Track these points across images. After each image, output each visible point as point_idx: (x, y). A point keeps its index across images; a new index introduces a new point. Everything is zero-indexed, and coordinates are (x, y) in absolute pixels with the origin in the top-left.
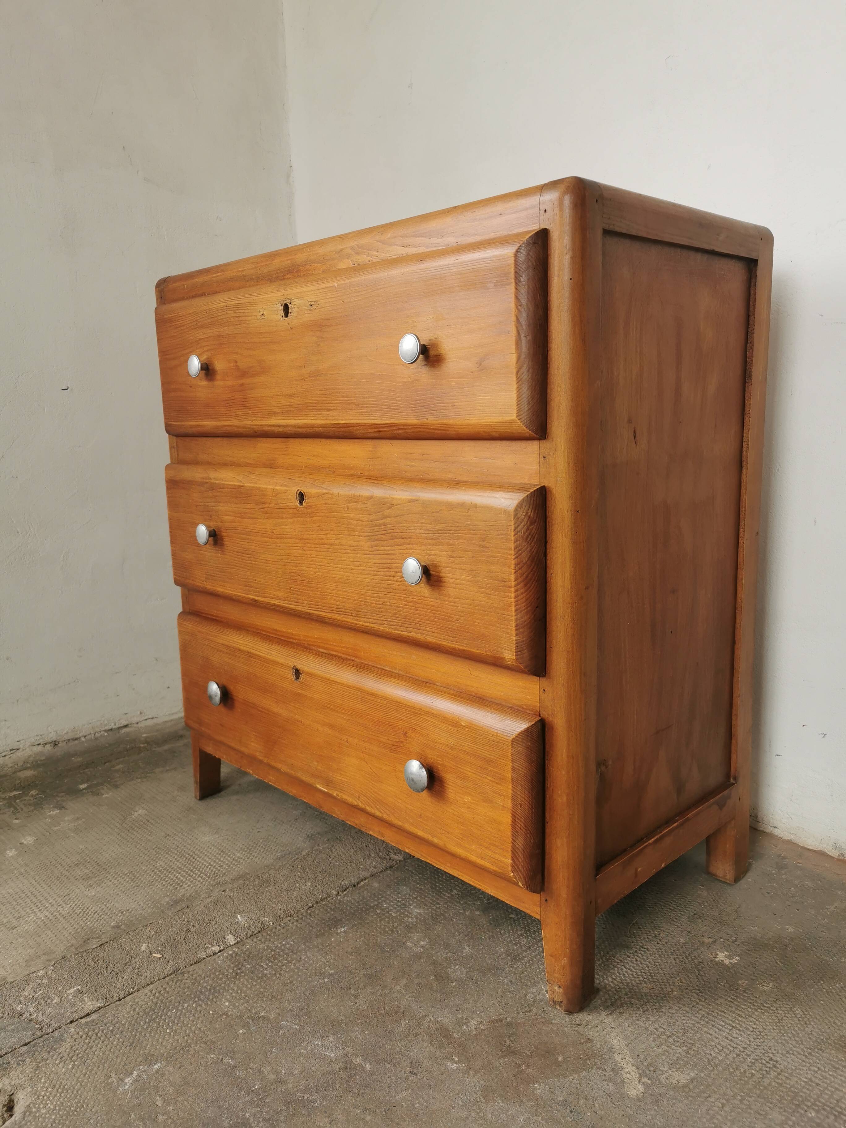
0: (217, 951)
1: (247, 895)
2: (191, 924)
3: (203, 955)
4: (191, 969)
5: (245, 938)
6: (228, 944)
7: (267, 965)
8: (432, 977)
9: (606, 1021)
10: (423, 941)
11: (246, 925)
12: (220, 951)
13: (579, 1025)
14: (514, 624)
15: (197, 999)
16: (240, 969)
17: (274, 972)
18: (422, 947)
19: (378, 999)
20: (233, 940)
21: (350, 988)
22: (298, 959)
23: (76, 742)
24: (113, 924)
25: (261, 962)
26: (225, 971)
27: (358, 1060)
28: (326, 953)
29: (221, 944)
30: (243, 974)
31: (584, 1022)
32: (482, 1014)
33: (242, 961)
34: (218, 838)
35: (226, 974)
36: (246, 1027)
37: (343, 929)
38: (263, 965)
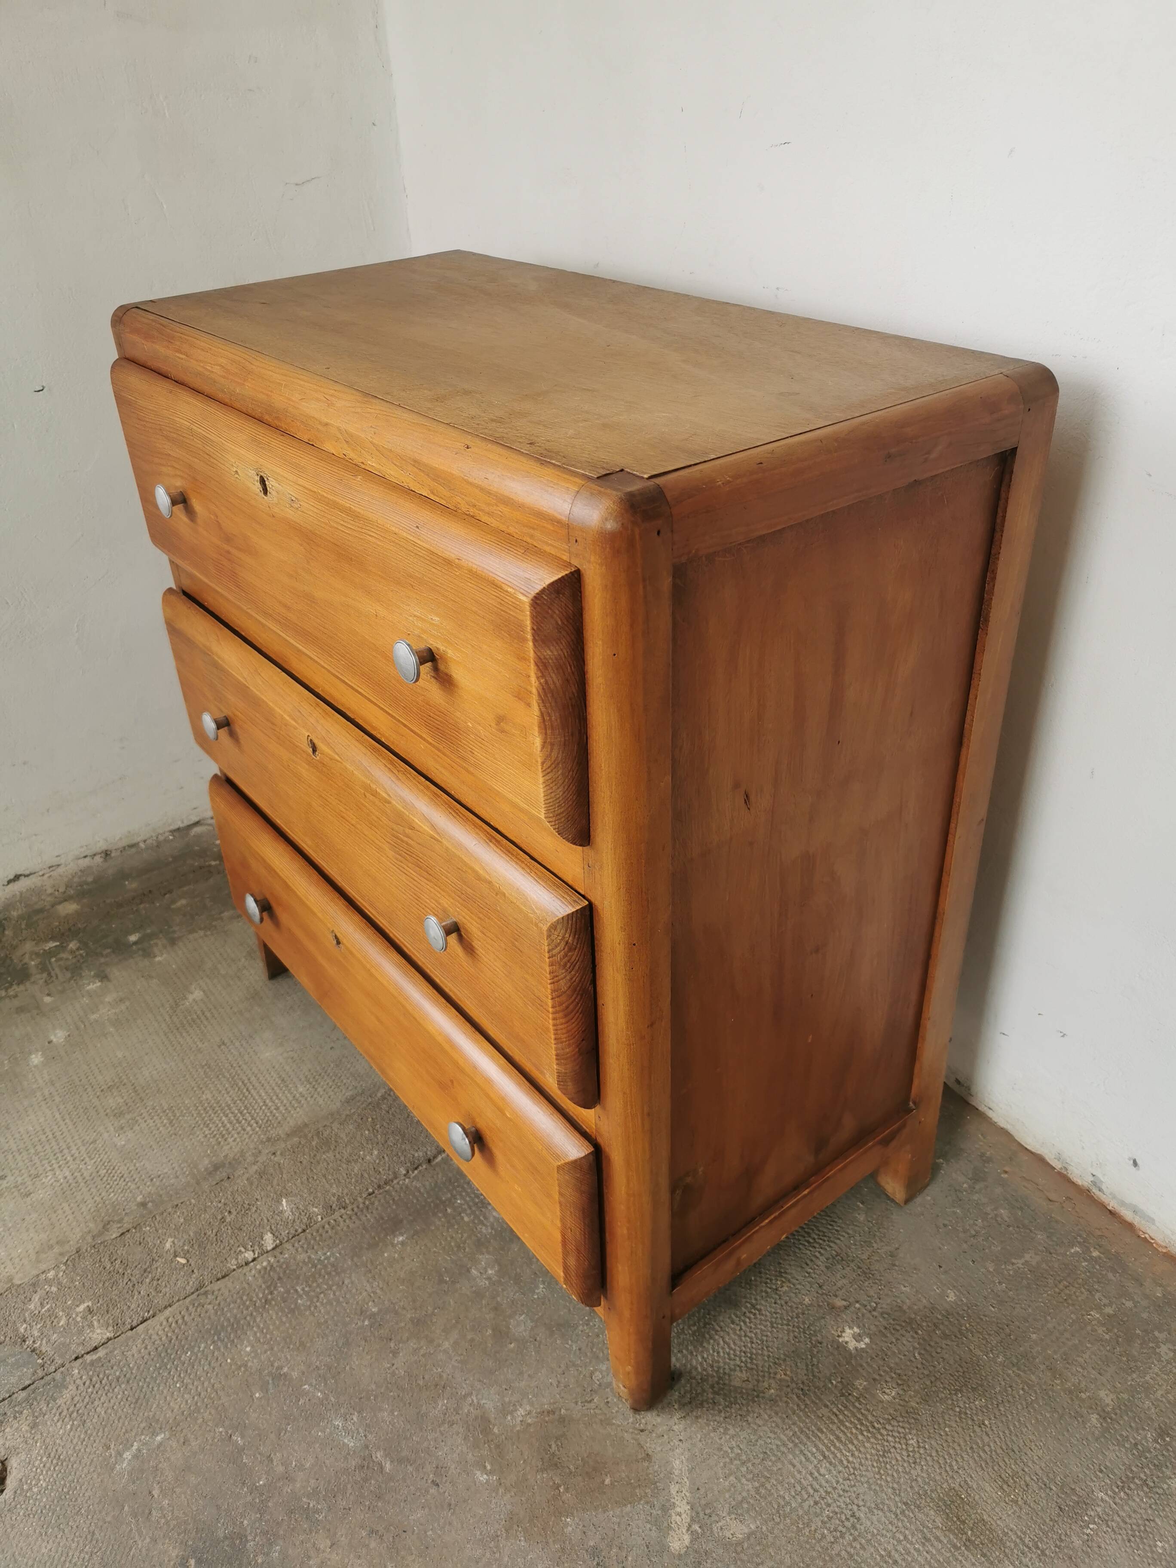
0: (250, 1260)
1: (299, 1164)
2: (228, 1209)
3: (232, 1264)
4: (216, 1286)
5: (286, 1239)
6: (264, 1248)
7: (303, 1289)
8: (490, 1332)
9: (676, 1428)
10: (492, 1269)
11: (290, 1218)
12: (254, 1260)
13: (642, 1431)
14: (554, 1052)
15: (216, 1338)
16: (271, 1293)
17: (308, 1303)
18: (489, 1278)
19: (420, 1361)
20: (271, 1242)
21: (391, 1339)
22: (341, 1283)
23: (133, 850)
24: (139, 1199)
25: (297, 1284)
26: (254, 1295)
27: (379, 1455)
28: (374, 1278)
29: (256, 1247)
30: (273, 1303)
31: (649, 1427)
32: (534, 1399)
33: (276, 1279)
34: (281, 1054)
35: (254, 1299)
36: (264, 1388)
37: (401, 1239)
38: (299, 1289)
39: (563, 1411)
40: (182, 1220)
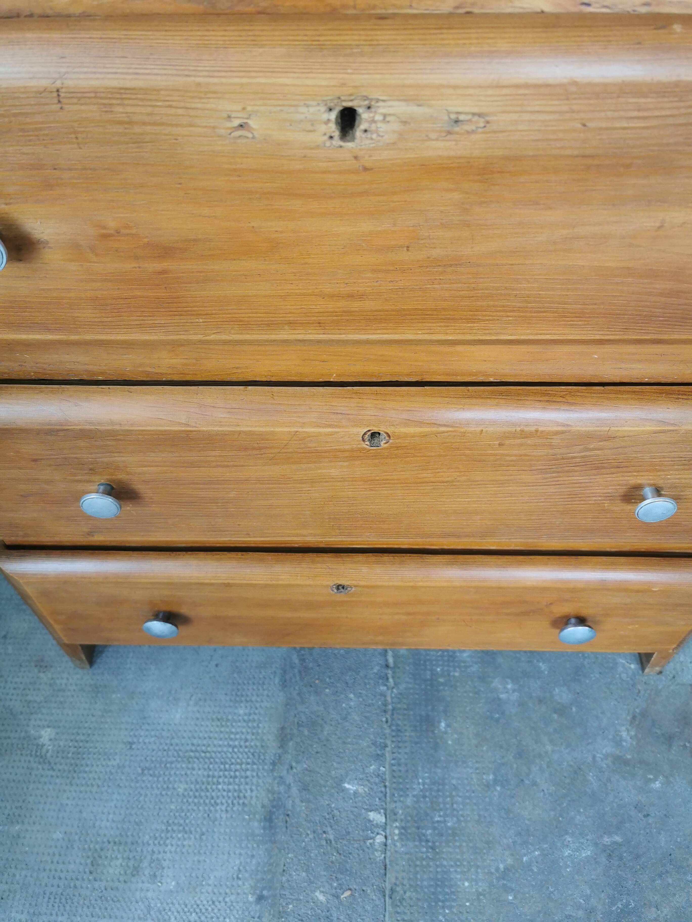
0: (384, 840)
1: (318, 755)
2: (320, 832)
3: (378, 856)
4: (390, 879)
5: (383, 804)
6: (381, 824)
7: (440, 816)
8: (555, 716)
10: (508, 684)
11: (365, 790)
12: (386, 837)
15: (440, 904)
16: (427, 841)
17: (455, 819)
18: (514, 691)
19: (551, 772)
20: (379, 816)
21: (522, 780)
22: (453, 787)
24: (251, 898)
25: (432, 818)
26: (421, 854)
27: (607, 840)
28: (464, 762)
29: (376, 830)
30: (437, 844)
31: (673, 672)
32: (619, 721)
33: (417, 831)
34: (188, 705)
35: (424, 856)
36: (507, 890)
37: (443, 725)
38: (437, 819)
39: (638, 711)
40: (304, 874)
